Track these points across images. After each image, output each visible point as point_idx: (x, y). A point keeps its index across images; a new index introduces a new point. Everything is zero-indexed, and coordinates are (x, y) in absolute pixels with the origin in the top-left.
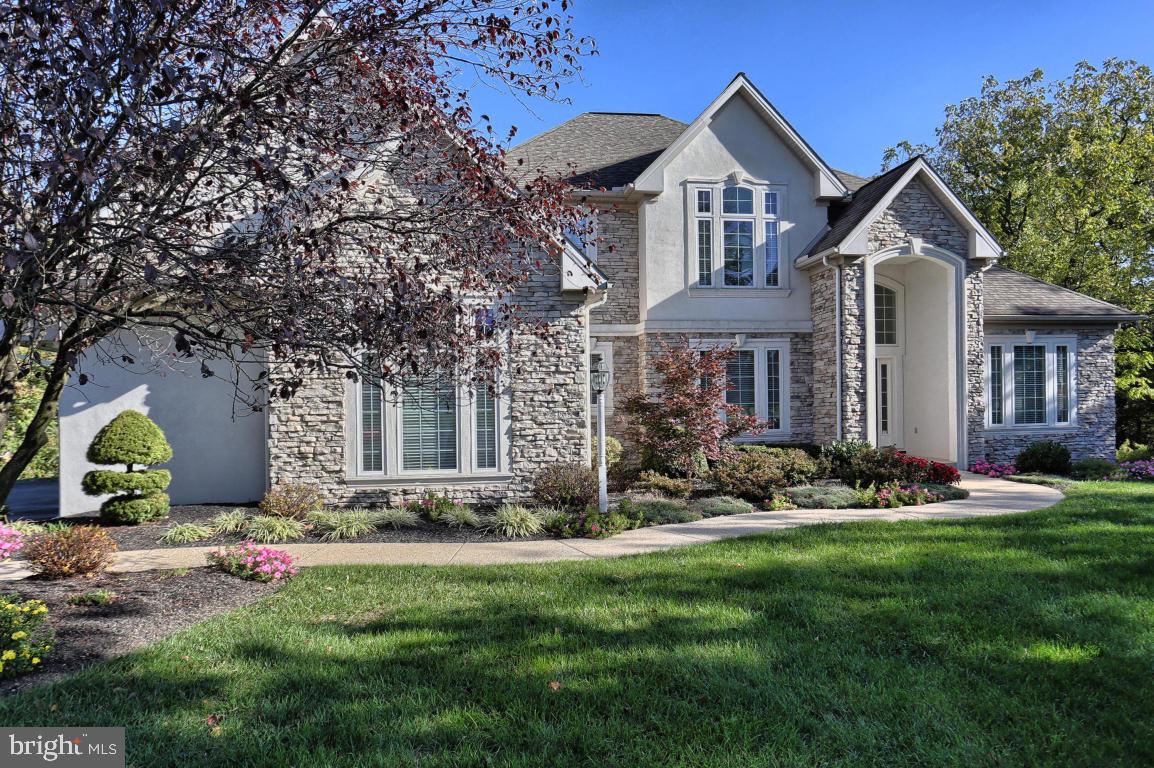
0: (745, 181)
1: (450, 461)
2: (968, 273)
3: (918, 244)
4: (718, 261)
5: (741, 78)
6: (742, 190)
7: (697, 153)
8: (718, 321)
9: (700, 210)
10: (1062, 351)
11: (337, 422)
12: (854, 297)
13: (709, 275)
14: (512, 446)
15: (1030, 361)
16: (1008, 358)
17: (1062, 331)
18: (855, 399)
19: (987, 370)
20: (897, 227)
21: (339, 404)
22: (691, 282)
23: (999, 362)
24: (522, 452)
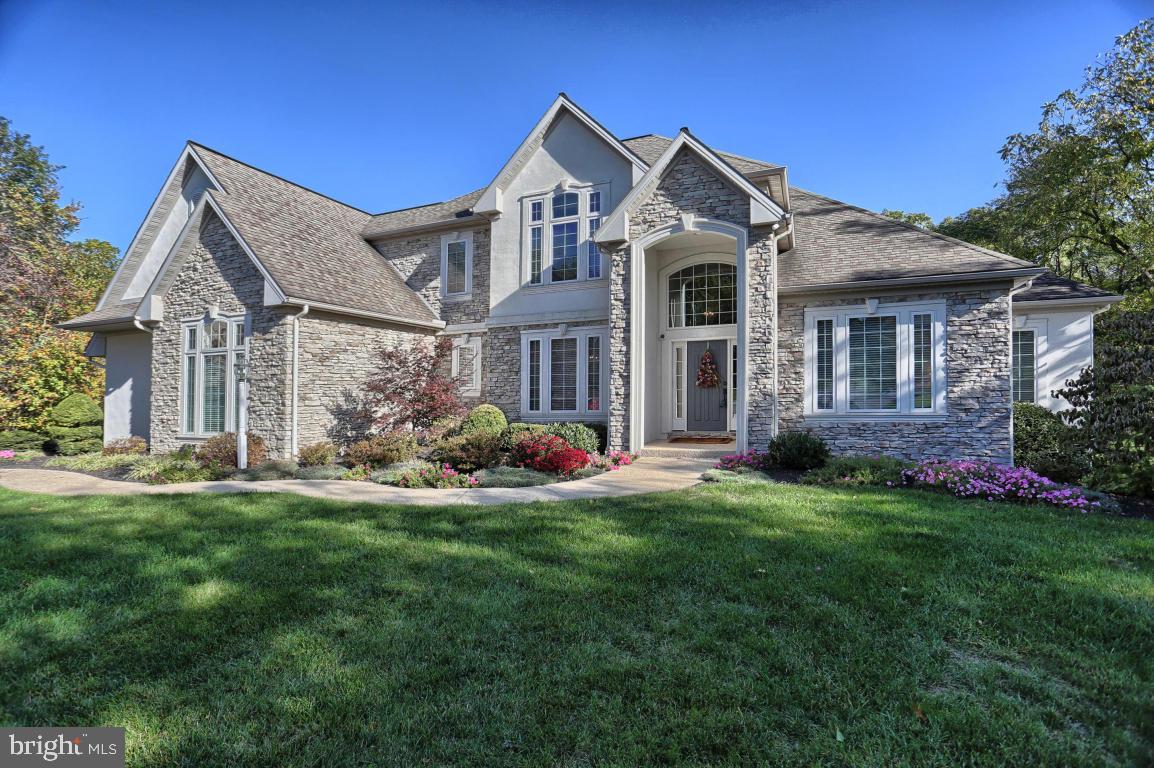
0: (571, 187)
2: (751, 244)
3: (690, 221)
4: (548, 261)
5: (561, 98)
6: (568, 195)
7: (532, 171)
8: (543, 314)
9: (534, 219)
11: (176, 400)
12: (620, 282)
13: (539, 274)
14: (249, 418)
15: (873, 339)
16: (841, 334)
17: (921, 297)
19: (811, 350)
20: (669, 205)
21: (178, 389)
22: (523, 283)
23: (830, 338)
24: (254, 422)
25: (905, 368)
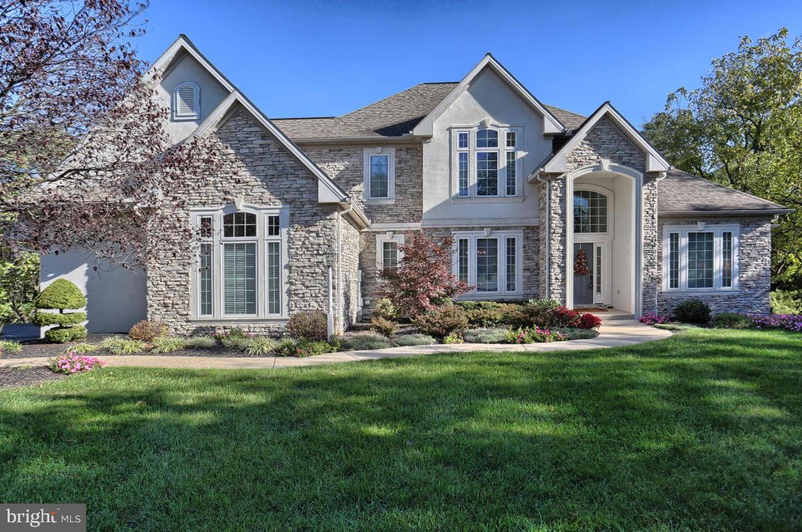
0: (491, 125)
1: (252, 309)
2: (645, 183)
3: (607, 164)
4: (473, 179)
5: (488, 56)
6: (490, 131)
7: (459, 108)
8: (472, 219)
9: (461, 146)
10: (727, 236)
11: (185, 285)
12: (558, 201)
13: (466, 189)
14: (289, 300)
15: (700, 244)
16: (684, 241)
17: (727, 222)
18: (558, 270)
19: (666, 251)
20: (591, 152)
21: (187, 274)
22: (453, 194)
23: (677, 244)
24: (295, 304)
25: (718, 263)
